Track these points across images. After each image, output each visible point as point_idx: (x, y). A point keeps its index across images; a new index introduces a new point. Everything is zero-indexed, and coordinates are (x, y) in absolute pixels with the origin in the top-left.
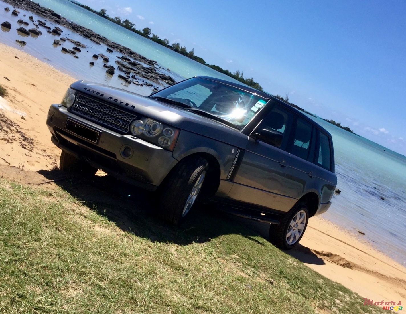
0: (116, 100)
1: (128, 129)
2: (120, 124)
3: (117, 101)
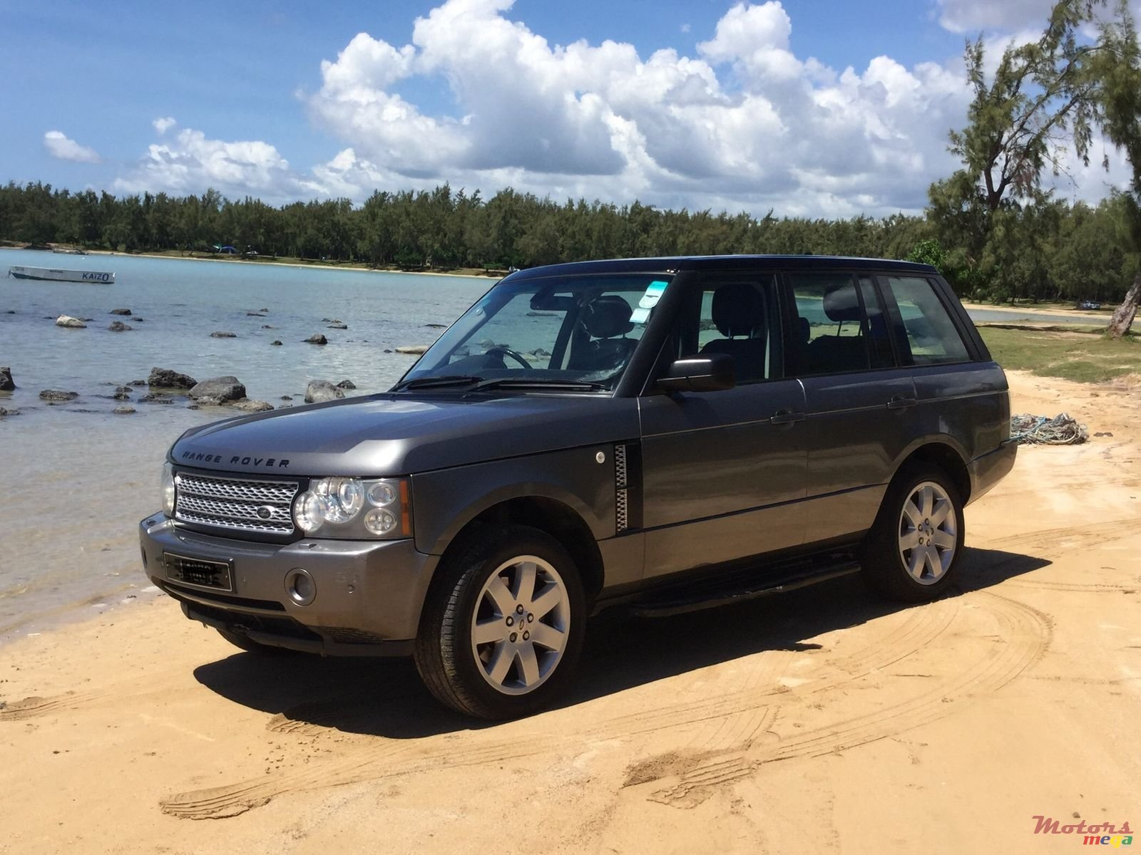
0: (247, 461)
1: (291, 521)
2: (272, 517)
3: (249, 462)
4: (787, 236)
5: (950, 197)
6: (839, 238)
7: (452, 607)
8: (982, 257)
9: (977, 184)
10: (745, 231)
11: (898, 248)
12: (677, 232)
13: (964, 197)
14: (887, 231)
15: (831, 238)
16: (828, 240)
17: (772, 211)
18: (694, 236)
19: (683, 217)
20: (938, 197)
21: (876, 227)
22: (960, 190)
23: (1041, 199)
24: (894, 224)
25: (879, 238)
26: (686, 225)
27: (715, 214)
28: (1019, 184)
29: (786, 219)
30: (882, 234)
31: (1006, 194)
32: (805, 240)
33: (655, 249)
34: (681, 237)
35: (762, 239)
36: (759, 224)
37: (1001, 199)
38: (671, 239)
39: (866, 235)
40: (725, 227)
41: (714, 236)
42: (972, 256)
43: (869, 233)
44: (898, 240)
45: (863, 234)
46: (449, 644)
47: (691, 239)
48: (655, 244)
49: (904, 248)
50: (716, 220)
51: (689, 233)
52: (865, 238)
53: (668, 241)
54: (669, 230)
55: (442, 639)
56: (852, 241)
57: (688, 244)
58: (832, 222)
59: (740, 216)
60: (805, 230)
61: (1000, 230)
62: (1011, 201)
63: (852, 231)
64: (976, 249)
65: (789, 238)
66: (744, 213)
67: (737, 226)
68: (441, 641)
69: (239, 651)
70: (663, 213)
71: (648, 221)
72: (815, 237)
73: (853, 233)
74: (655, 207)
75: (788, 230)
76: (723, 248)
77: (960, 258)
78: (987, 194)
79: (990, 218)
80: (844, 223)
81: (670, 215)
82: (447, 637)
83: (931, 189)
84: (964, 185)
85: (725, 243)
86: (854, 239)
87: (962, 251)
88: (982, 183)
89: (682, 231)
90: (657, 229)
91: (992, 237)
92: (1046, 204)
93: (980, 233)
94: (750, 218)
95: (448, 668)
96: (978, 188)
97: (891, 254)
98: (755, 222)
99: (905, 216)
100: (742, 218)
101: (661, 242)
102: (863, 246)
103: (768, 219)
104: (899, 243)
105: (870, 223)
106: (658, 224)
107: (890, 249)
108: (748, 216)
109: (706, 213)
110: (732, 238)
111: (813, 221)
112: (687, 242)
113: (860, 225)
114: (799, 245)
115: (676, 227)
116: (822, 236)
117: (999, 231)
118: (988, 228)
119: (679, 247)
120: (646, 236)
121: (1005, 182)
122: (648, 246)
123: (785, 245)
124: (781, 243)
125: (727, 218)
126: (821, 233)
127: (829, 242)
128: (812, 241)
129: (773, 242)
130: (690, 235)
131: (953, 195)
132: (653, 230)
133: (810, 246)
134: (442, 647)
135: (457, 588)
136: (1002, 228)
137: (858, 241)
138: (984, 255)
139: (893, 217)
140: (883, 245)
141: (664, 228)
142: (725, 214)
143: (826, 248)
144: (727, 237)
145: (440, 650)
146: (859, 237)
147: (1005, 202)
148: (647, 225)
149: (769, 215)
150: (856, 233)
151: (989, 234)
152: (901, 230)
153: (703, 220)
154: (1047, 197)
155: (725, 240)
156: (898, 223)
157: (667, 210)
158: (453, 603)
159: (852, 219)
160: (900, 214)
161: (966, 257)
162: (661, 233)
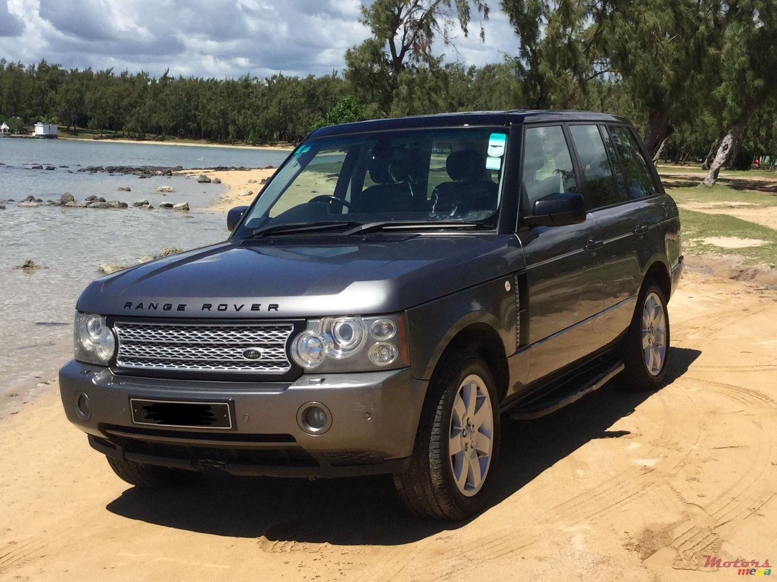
0: (224, 307)
1: (287, 360)
2: (261, 357)
3: (226, 308)
4: (184, 94)
5: (362, 61)
6: (230, 95)
7: (438, 425)
8: (390, 111)
9: (383, 50)
10: (146, 88)
11: (280, 103)
12: (84, 89)
13: (374, 61)
14: (270, 89)
15: (222, 94)
16: (220, 96)
17: (168, 70)
18: (100, 93)
19: (88, 74)
20: (353, 61)
21: (259, 85)
22: (371, 55)
23: (433, 63)
24: (275, 82)
25: (263, 95)
26: (91, 82)
27: (117, 73)
28: (416, 51)
29: (181, 77)
30: (266, 91)
31: (406, 59)
32: (201, 96)
33: (64, 104)
34: (88, 93)
35: (162, 96)
36: (158, 82)
37: (402, 63)
38: (79, 96)
39: (252, 92)
40: (127, 85)
41: (118, 93)
42: (382, 109)
43: (255, 91)
44: (279, 96)
45: (250, 91)
46: (438, 458)
47: (98, 95)
48: (64, 100)
49: (285, 103)
50: (118, 78)
51: (95, 89)
52: (251, 95)
53: (76, 97)
54: (76, 87)
55: (430, 453)
56: (240, 96)
57: (95, 100)
58: (221, 81)
59: (139, 75)
60: (199, 88)
61: (404, 88)
62: (410, 64)
63: (241, 88)
64: (385, 103)
65: (186, 96)
66: (143, 72)
67: (137, 83)
68: (430, 456)
69: (132, 486)
70: (69, 72)
71: (55, 79)
72: (209, 93)
73: (241, 90)
74: (61, 66)
75: (184, 87)
76: (127, 103)
77: (374, 112)
78: (391, 58)
79: (395, 79)
80: (233, 81)
81: (75, 73)
82: (436, 451)
83: (347, 54)
84: (373, 50)
85: (129, 99)
86: (242, 96)
87: (375, 106)
88: (387, 49)
89: (88, 88)
90: (64, 86)
91: (397, 95)
92: (438, 67)
93: (387, 90)
94: (149, 77)
95: (435, 479)
96: (383, 53)
97: (275, 108)
98: (154, 81)
99: (285, 77)
100: (142, 77)
101: (69, 98)
102: (251, 101)
103: (165, 78)
104: (281, 99)
105: (255, 82)
106: (64, 81)
107: (274, 103)
108: (147, 75)
109: (108, 72)
110: (135, 95)
111: (205, 79)
112: (93, 98)
113: (246, 83)
114: (196, 101)
115: (82, 84)
116: (214, 93)
117: (404, 90)
118: (394, 86)
119: (86, 102)
120: (55, 92)
121: (405, 49)
122: (57, 101)
123: (183, 101)
124: (179, 99)
125: (128, 76)
126: (214, 90)
127: (221, 98)
128: (207, 97)
129: (172, 98)
130: (96, 91)
131: (365, 59)
132: (60, 87)
133: (205, 101)
134: (431, 461)
135: (440, 407)
136: (406, 87)
137: (246, 98)
138: (392, 109)
139: (275, 77)
140: (267, 100)
141: (71, 85)
142: (126, 73)
143: (219, 103)
144: (131, 94)
145: (428, 463)
146: (246, 94)
147: (405, 65)
148: (55, 82)
149: (166, 74)
150: (244, 90)
151: (394, 92)
152: (281, 88)
153: (106, 78)
154: (439, 62)
155: (128, 96)
156: (278, 82)
157: (74, 68)
158: (439, 420)
159: (239, 79)
160: (281, 75)
161: (379, 110)
162: (68, 90)
